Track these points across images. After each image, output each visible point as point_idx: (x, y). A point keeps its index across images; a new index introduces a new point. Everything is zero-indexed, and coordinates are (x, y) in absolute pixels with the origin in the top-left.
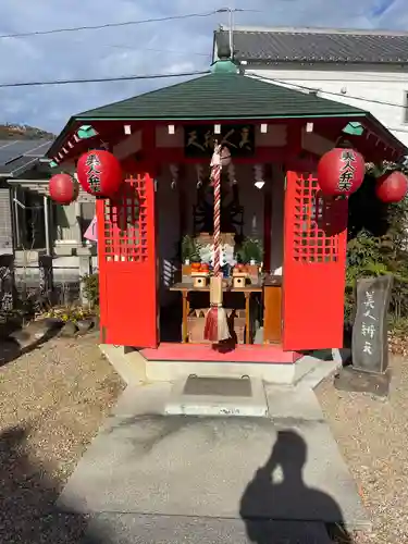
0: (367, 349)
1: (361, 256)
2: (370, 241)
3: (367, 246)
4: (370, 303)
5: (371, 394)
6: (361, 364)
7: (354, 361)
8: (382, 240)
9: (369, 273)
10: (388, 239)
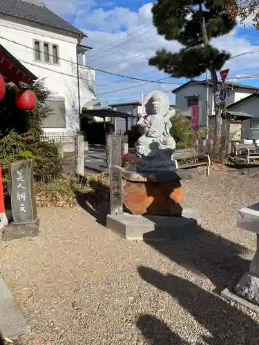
0: (22, 209)
1: (14, 147)
2: (19, 137)
3: (17, 140)
4: (20, 178)
5: (28, 238)
6: (19, 220)
7: (14, 219)
8: (27, 135)
9: (20, 158)
10: (31, 135)
